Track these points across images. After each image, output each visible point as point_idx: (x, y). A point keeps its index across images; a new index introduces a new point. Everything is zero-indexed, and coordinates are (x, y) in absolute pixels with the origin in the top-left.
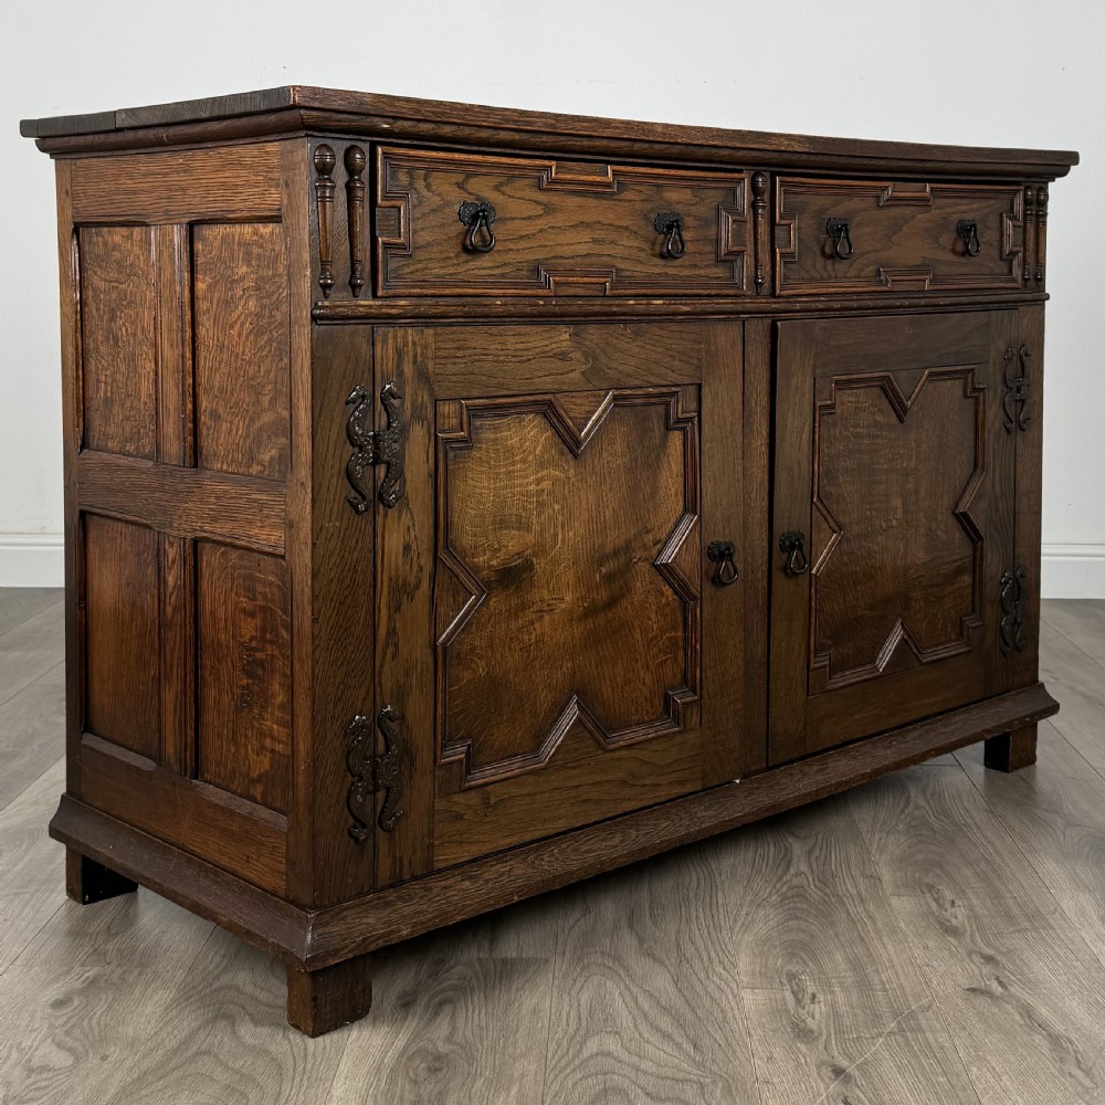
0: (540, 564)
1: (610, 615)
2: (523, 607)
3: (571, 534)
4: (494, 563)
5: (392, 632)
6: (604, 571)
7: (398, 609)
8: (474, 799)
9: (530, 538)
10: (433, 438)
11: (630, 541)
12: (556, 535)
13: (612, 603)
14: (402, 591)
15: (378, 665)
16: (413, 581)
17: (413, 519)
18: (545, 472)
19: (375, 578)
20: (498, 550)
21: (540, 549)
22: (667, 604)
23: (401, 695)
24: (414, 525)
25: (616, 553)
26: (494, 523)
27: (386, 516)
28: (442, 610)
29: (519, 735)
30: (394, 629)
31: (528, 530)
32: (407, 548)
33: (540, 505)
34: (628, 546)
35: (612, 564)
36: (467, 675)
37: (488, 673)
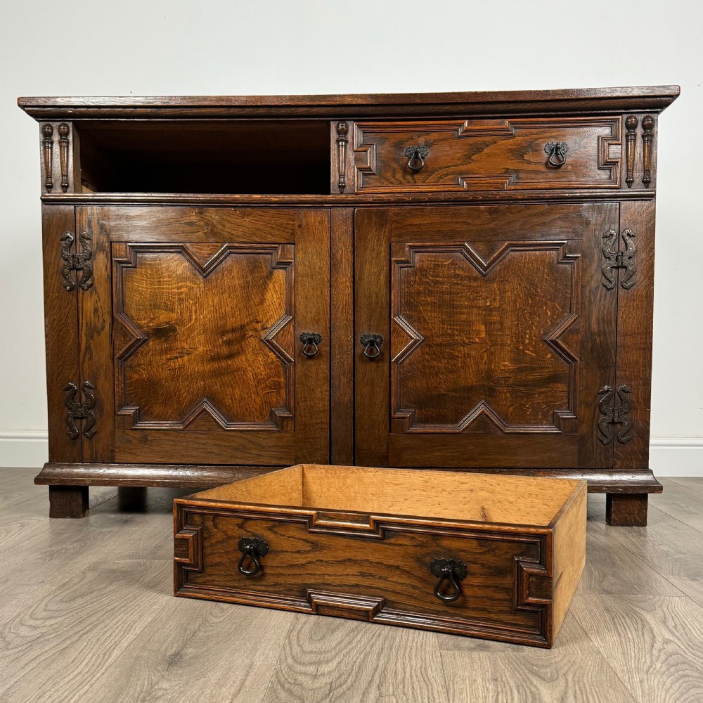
0: (180, 329)
1: (230, 362)
2: (170, 349)
3: (202, 317)
4: (151, 324)
5: (88, 348)
6: (225, 338)
7: (92, 337)
8: (137, 434)
9: (174, 316)
10: (109, 260)
11: (244, 326)
12: (191, 316)
13: (230, 356)
14: (93, 331)
15: (81, 361)
16: (100, 326)
17: (99, 297)
18: (184, 283)
19: (78, 321)
20: (153, 319)
21: (180, 322)
22: (273, 363)
23: (94, 378)
24: (99, 300)
25: (233, 330)
26: (150, 305)
27: (83, 294)
28: (117, 343)
29: (170, 411)
30: (90, 347)
31: (173, 311)
32: (96, 310)
33: (181, 300)
34: (242, 327)
35: (231, 336)
36: (136, 376)
37: (148, 377)
